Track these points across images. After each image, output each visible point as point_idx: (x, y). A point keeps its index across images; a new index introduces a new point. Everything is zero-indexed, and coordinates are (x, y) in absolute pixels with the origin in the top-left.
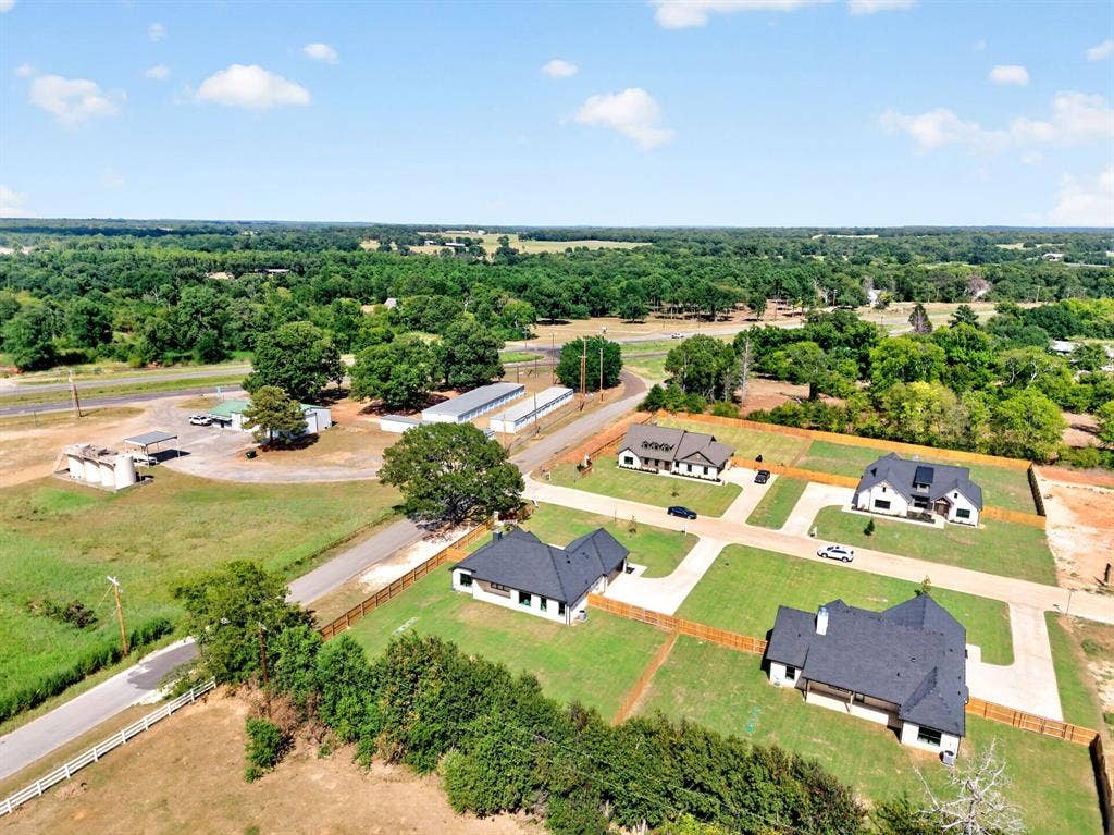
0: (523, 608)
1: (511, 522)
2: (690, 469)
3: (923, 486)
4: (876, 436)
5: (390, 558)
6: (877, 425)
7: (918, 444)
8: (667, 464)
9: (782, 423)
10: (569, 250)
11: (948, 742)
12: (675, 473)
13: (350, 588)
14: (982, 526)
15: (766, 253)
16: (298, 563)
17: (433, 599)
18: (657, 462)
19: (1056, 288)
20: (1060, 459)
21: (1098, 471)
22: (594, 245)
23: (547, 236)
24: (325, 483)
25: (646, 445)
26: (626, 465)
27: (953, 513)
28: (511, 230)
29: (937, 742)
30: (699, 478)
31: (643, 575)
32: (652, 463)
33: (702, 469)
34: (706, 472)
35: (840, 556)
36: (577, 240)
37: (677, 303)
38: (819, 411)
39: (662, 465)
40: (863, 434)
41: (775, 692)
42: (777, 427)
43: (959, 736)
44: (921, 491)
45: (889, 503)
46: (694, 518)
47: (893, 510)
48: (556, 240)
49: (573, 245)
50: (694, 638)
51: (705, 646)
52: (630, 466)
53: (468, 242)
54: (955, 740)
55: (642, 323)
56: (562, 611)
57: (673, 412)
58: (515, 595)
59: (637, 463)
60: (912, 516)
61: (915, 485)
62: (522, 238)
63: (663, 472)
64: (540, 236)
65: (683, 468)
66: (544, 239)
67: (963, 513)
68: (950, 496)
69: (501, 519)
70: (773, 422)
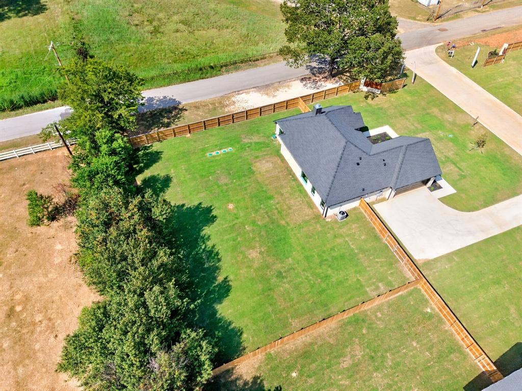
1: (374, 90)
5: (265, 87)
13: (221, 102)
16: (212, 67)
17: (255, 139)
31: (443, 200)
50: (426, 301)
51: (430, 317)
69: (366, 85)
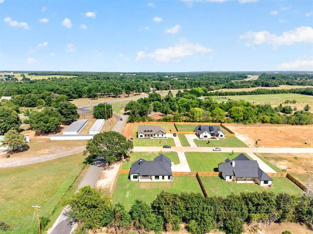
0: (157, 180)
2: (158, 136)
3: (212, 131)
4: (188, 122)
6: (188, 119)
7: (197, 122)
8: (152, 135)
9: (166, 121)
10: (49, 78)
11: (270, 183)
12: (154, 137)
14: (225, 138)
15: (112, 79)
18: (149, 135)
19: (184, 86)
20: (225, 121)
21: (232, 123)
22: (58, 77)
23: (38, 74)
24: (49, 160)
25: (145, 131)
26: (141, 138)
27: (219, 136)
28: (26, 72)
29: (267, 183)
30: (161, 137)
32: (147, 136)
33: (161, 135)
34: (162, 136)
35: (219, 150)
36: (50, 75)
37: (105, 93)
38: (175, 117)
39: (150, 136)
40: (185, 121)
41: (228, 183)
42: (166, 122)
43: (272, 180)
44: (212, 132)
45: (207, 136)
46: (170, 148)
47: (208, 137)
48: (43, 75)
49: (51, 77)
50: (201, 176)
52: (142, 138)
53: (9, 77)
54: (271, 182)
55: (97, 99)
56: (169, 178)
57: (138, 122)
58: (153, 177)
59: (144, 136)
60: (212, 138)
61: (210, 131)
62: (29, 74)
63: (151, 138)
64: (36, 74)
65: (156, 136)
66: (38, 75)
67: (221, 136)
68: (219, 132)
69: (124, 159)
70: (164, 121)
